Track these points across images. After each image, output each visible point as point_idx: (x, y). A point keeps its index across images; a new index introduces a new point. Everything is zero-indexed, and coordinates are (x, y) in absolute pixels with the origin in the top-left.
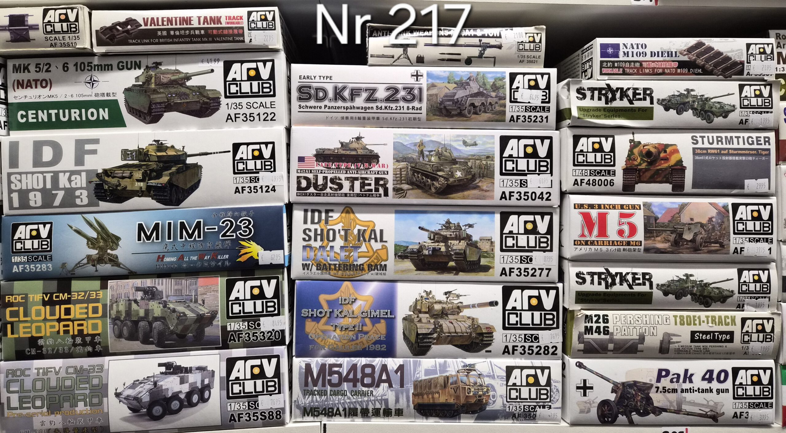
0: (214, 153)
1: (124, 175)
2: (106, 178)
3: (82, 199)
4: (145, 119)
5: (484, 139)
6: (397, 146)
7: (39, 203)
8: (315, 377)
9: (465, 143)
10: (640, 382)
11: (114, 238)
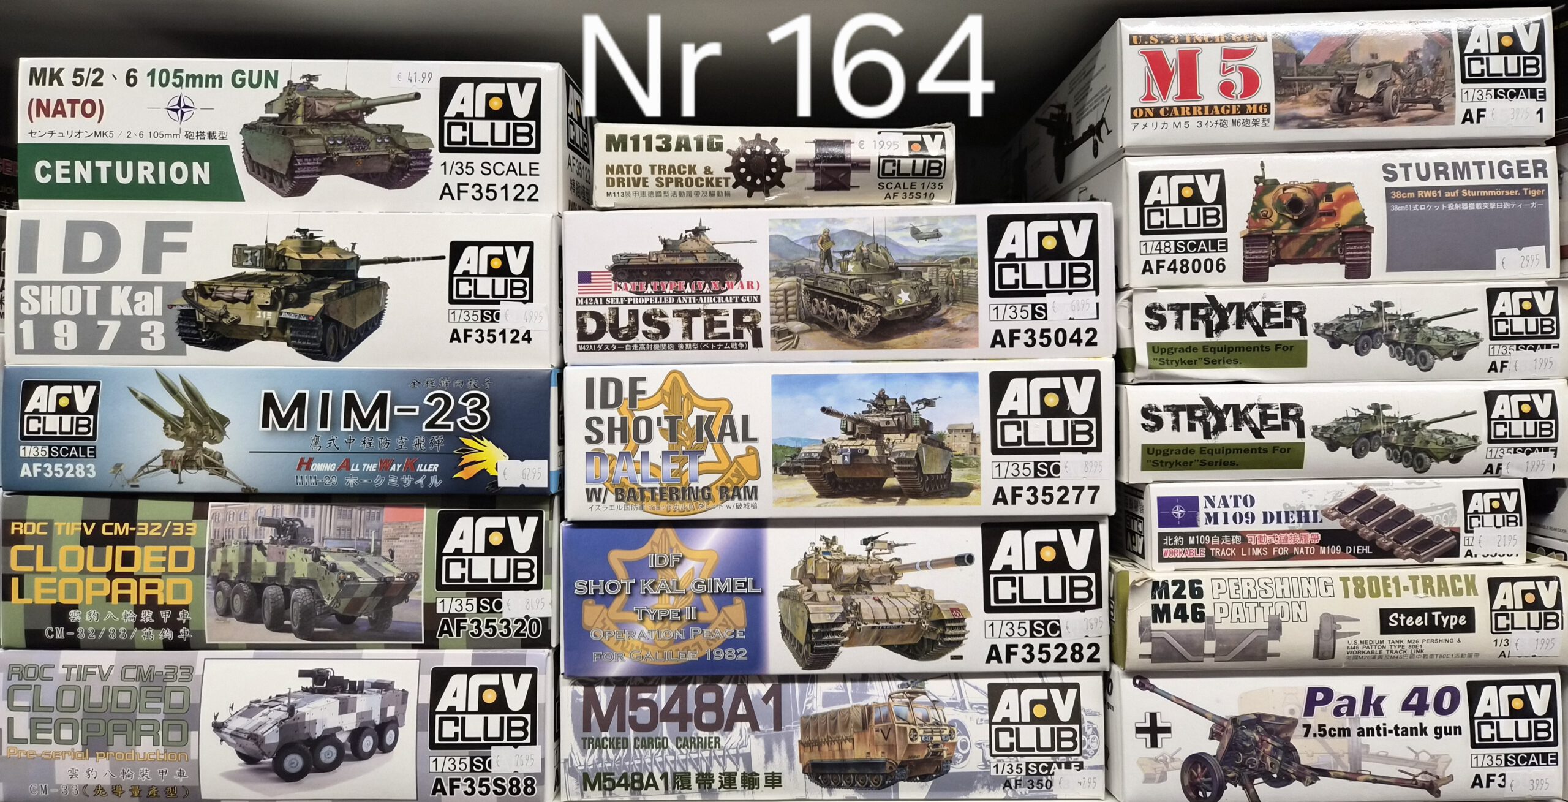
0: (413, 260)
1: (236, 295)
2: (201, 301)
3: (153, 339)
4: (281, 186)
5: (955, 224)
6: (779, 246)
7: (73, 344)
8: (604, 713)
9: (916, 234)
10: (1269, 716)
11: (216, 420)
